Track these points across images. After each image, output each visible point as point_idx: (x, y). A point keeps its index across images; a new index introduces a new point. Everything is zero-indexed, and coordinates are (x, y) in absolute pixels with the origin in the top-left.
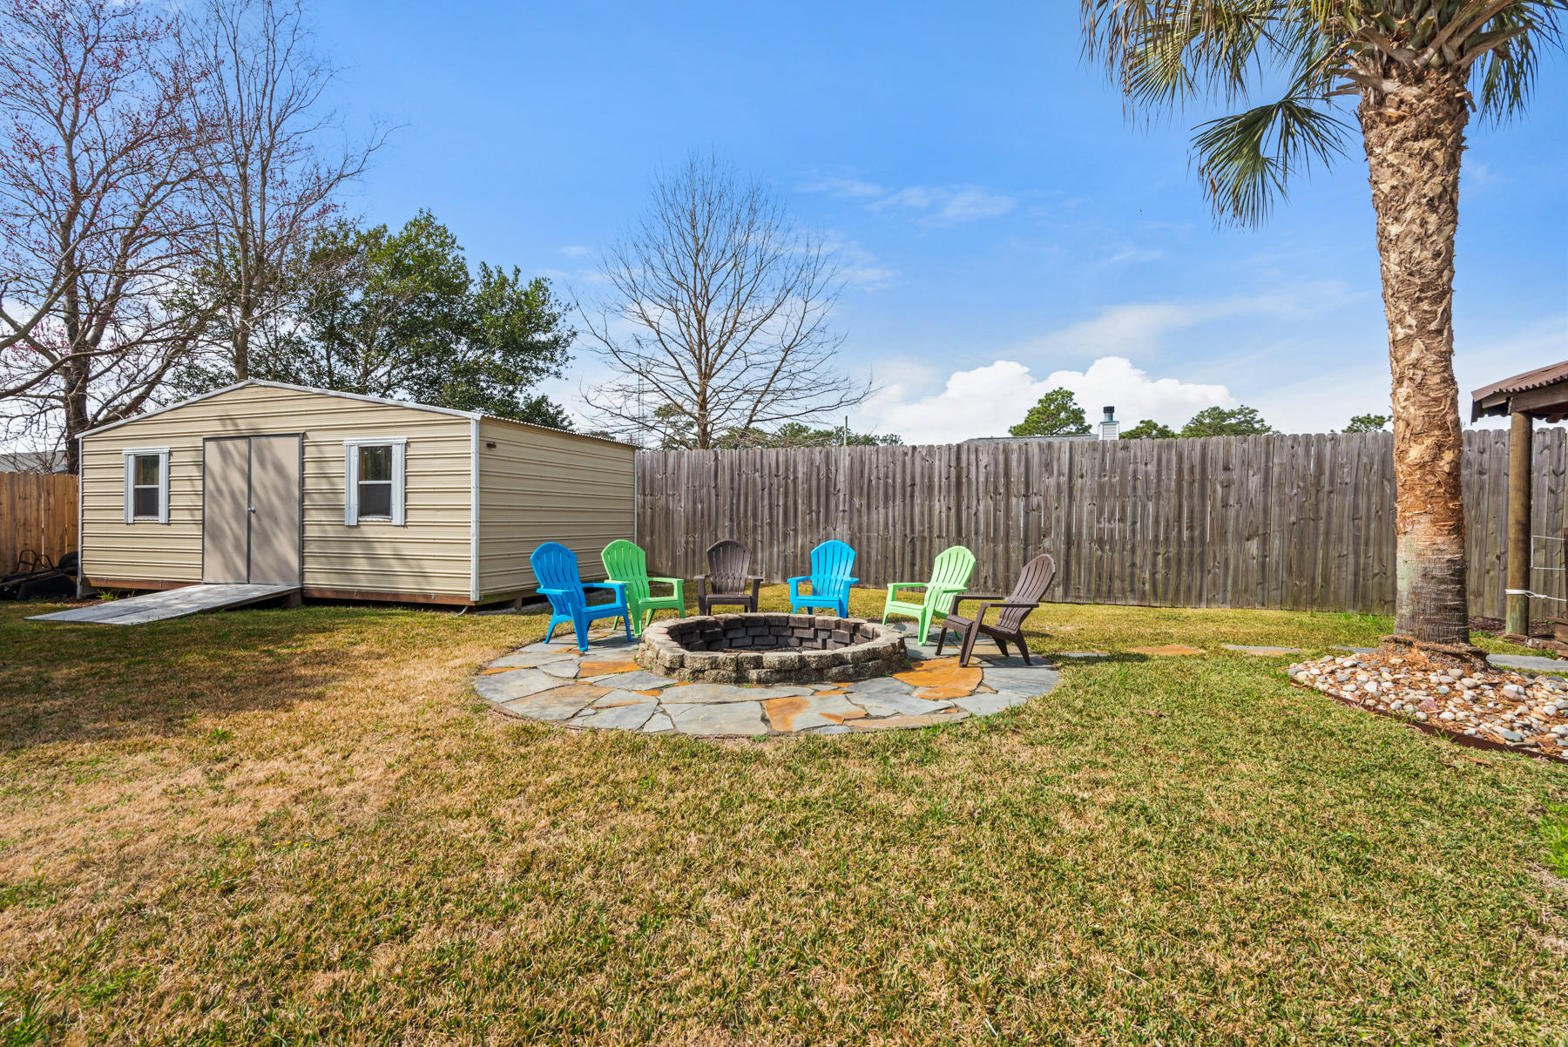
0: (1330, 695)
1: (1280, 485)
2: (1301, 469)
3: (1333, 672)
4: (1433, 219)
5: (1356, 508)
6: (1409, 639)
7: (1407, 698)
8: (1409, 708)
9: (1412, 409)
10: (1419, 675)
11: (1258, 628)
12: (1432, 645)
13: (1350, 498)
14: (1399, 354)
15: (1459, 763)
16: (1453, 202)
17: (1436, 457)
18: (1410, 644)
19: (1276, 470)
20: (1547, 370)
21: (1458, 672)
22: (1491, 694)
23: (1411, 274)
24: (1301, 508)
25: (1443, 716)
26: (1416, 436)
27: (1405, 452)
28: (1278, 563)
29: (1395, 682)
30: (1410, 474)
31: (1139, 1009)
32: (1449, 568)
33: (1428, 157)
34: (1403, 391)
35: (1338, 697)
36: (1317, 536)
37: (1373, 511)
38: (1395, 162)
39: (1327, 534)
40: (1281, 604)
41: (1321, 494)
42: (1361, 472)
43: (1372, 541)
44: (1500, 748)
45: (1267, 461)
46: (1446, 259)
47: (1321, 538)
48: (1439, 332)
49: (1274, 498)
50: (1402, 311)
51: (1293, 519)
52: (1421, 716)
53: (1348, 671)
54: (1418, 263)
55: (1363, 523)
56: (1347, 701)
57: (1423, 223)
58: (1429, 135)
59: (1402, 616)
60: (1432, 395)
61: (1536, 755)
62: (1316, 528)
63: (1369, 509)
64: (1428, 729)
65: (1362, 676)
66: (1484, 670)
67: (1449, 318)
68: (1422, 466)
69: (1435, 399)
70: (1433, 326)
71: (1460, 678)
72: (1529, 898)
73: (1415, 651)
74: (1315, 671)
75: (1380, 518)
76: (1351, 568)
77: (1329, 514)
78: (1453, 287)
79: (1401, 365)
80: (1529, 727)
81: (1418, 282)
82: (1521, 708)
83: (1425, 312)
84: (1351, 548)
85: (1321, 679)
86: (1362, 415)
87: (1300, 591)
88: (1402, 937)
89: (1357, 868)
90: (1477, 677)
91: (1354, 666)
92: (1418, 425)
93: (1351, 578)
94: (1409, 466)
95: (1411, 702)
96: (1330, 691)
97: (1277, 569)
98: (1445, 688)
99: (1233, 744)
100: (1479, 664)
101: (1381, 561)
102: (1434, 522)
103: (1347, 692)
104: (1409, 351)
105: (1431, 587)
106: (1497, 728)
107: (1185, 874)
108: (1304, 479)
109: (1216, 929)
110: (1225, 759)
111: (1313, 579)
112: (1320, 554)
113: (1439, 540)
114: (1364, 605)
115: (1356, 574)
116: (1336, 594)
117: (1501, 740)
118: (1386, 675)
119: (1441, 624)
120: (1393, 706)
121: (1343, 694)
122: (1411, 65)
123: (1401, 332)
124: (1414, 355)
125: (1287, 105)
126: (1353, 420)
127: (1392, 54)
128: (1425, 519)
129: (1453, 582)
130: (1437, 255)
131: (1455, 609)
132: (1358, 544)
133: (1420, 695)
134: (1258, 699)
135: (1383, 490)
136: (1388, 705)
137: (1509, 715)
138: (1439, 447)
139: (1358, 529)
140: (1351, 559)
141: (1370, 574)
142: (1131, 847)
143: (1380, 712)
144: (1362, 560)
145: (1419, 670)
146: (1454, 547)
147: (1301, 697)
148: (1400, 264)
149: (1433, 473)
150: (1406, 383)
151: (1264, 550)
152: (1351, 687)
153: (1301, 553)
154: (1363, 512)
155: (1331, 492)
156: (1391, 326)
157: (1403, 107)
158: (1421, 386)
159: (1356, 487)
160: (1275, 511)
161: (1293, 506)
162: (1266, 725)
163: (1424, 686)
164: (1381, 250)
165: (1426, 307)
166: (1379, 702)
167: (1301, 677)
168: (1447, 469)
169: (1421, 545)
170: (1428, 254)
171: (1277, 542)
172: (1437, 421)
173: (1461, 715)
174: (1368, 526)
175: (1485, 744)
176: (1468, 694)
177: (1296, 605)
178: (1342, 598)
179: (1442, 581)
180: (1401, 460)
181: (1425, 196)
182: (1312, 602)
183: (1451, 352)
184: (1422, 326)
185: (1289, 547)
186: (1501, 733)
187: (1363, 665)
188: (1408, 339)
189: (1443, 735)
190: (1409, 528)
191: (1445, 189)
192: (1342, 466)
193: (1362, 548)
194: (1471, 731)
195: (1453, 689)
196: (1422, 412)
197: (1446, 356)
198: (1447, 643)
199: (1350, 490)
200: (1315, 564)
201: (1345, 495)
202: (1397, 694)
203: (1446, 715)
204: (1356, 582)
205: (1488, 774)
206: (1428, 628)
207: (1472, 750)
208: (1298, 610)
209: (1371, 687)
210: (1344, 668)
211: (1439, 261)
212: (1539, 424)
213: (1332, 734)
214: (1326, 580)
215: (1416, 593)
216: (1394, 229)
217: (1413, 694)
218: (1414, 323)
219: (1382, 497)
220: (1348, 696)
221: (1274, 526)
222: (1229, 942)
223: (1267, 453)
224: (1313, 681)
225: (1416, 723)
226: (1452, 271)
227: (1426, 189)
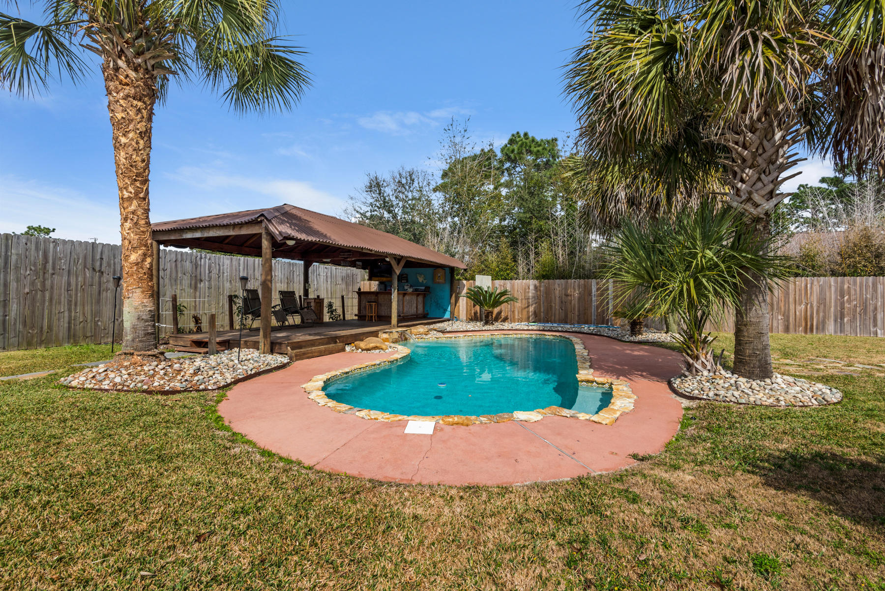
0: (96, 389)
1: (17, 268)
2: (32, 258)
3: (94, 377)
4: (141, 142)
5: (69, 284)
6: (132, 351)
7: (137, 381)
8: (140, 385)
9: (132, 235)
10: (139, 368)
11: (13, 364)
12: (142, 352)
13: (65, 278)
14: (125, 205)
15: (169, 403)
16: (150, 138)
17: (143, 260)
18: (132, 354)
19: (14, 258)
20: (166, 223)
21: (155, 363)
22: (170, 370)
23: (131, 166)
24: (33, 283)
25: (154, 385)
26: (134, 249)
27: (128, 256)
28: (15, 320)
29: (129, 374)
30: (131, 268)
31: (120, 570)
32: (149, 314)
33: (139, 110)
34: (128, 225)
35: (101, 390)
36: (44, 301)
37: (79, 287)
38: (124, 105)
39: (51, 300)
40: (19, 347)
41: (47, 275)
42: (72, 263)
43: (79, 303)
44: (179, 392)
45: (6, 251)
46: (147, 162)
47: (47, 304)
48: (144, 199)
49: (12, 277)
50: (127, 183)
51: (27, 290)
52: (145, 387)
53: (103, 374)
54: (135, 162)
55: (73, 293)
56: (106, 390)
57: (137, 143)
58: (140, 100)
59: (127, 341)
60: (142, 229)
61: (191, 391)
62: (44, 296)
63: (77, 285)
64: (149, 392)
65: (112, 375)
66: (165, 360)
67: (148, 193)
68: (137, 264)
69: (143, 232)
70: (142, 195)
71: (157, 366)
72: (220, 442)
73: (135, 357)
74: (83, 379)
75: (83, 290)
76: (66, 320)
77: (52, 287)
78: (150, 178)
79: (126, 211)
80: (186, 380)
81: (135, 171)
82: (182, 374)
83: (138, 187)
84: (66, 308)
85: (88, 382)
86: (35, 225)
87: (33, 336)
88: (196, 473)
89: (161, 459)
90: (163, 364)
91: (106, 371)
92: (135, 243)
93: (66, 325)
94: (131, 264)
95: (139, 382)
96: (95, 387)
97: (15, 324)
98: (152, 372)
99: (56, 432)
100: (162, 358)
101: (84, 314)
102: (143, 292)
103: (106, 385)
104: (131, 205)
105: (141, 324)
106: (177, 384)
107: (87, 503)
108: (35, 265)
109: (125, 515)
110: (58, 441)
111: (42, 328)
112: (46, 312)
113: (145, 301)
114: (75, 341)
115: (69, 323)
116: (57, 336)
117: (179, 389)
118: (124, 372)
119: (146, 342)
120: (131, 386)
121: (103, 387)
122: (132, 61)
123: (126, 195)
124: (133, 208)
125: (46, 31)
126: (29, 227)
127: (124, 49)
128: (138, 290)
129: (151, 321)
130: (143, 161)
131: (152, 334)
132: (71, 305)
133: (142, 377)
134: (53, 402)
135: (85, 274)
136: (128, 386)
137: (179, 377)
138: (145, 255)
139: (71, 296)
140: (66, 314)
141: (78, 322)
142: (40, 509)
143: (126, 391)
144: (73, 314)
145: (139, 366)
146: (151, 304)
147: (79, 394)
148: (126, 159)
149: (142, 268)
150: (129, 221)
151: (5, 311)
152: (107, 382)
153: (33, 312)
154: (73, 287)
155: (53, 274)
156: (121, 189)
157: (128, 79)
158: (136, 224)
159: (69, 271)
160: (13, 285)
161: (27, 282)
162: (68, 416)
163: (142, 373)
164: (115, 147)
165: (138, 185)
166: (124, 386)
167: (74, 384)
168: (148, 266)
169: (136, 304)
170: (139, 159)
171: (15, 305)
172: (143, 242)
173: (162, 382)
174: (76, 294)
175: (174, 392)
176: (162, 372)
177: (29, 345)
178: (61, 338)
179: (146, 321)
180: (126, 260)
181: (138, 129)
182: (41, 343)
183: (149, 210)
184: (137, 194)
185: (24, 309)
186: (178, 385)
187: (111, 369)
188: (130, 199)
189: (157, 393)
190: (130, 295)
191: (147, 130)
192: (60, 259)
193: (73, 307)
194: (167, 388)
195: (155, 371)
196: (137, 237)
197: (147, 211)
198: (149, 350)
199: (65, 274)
200: (43, 319)
201: (62, 277)
202: (131, 380)
203: (156, 384)
204: (69, 328)
205: (181, 404)
206: (140, 345)
207: (171, 396)
208: (31, 349)
209: (118, 380)
210: (100, 373)
211: (144, 164)
212: (162, 247)
213: (108, 408)
214: (50, 328)
215: (134, 328)
216: (123, 140)
217: (139, 378)
218: (133, 192)
219: (85, 278)
220: (107, 387)
221: (12, 295)
222: (136, 517)
223: (7, 246)
224: (83, 384)
225: (144, 391)
226: (149, 171)
227: (139, 126)
